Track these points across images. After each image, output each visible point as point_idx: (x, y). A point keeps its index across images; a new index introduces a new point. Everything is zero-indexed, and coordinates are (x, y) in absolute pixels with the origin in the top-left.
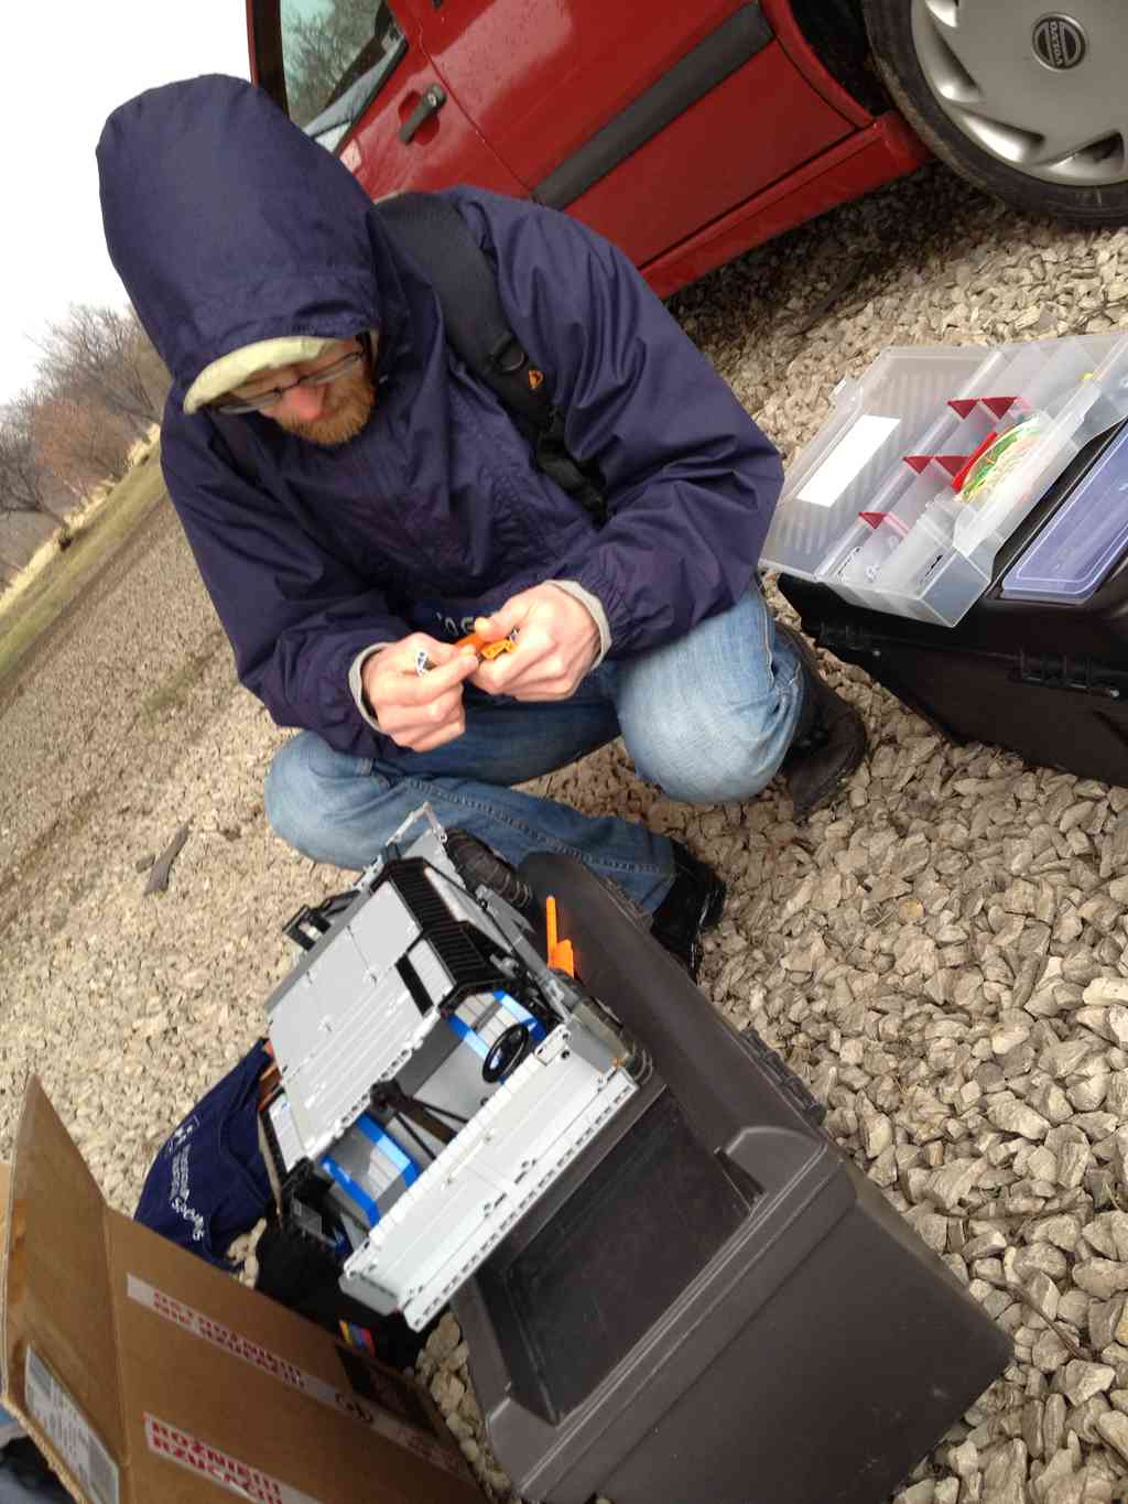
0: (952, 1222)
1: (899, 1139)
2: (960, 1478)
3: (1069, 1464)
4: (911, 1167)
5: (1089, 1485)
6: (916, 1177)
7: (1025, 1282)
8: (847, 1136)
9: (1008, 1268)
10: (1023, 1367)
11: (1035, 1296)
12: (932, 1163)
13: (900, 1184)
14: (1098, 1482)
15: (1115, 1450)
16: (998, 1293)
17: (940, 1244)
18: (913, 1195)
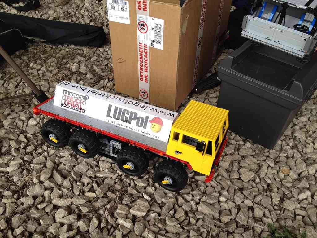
0: (291, 136)
1: (304, 123)
2: (245, 145)
3: (255, 161)
4: (299, 126)
5: (253, 165)
6: (297, 128)
7: (284, 150)
8: (300, 113)
9: (286, 147)
10: (268, 152)
11: (282, 152)
12: (302, 130)
13: (295, 125)
14: (254, 166)
15: (260, 169)
16: (280, 146)
17: (286, 134)
18: (294, 128)
